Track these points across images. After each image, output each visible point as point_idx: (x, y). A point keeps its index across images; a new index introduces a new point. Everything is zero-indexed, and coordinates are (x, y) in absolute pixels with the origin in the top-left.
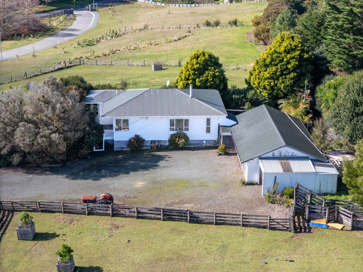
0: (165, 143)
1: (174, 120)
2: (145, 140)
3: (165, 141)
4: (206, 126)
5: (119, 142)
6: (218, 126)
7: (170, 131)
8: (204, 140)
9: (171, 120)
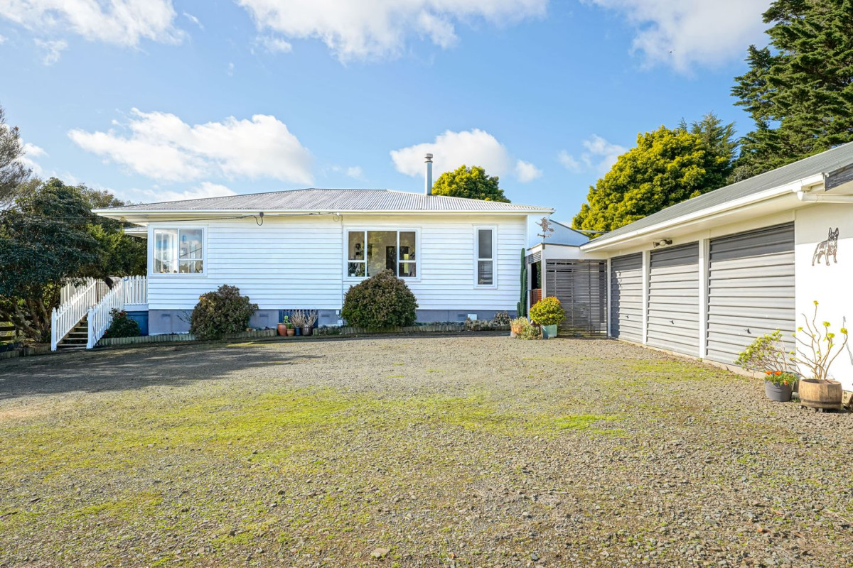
0: (331, 322)
1: (363, 233)
2: (261, 307)
3: (329, 314)
4: (476, 259)
5: (166, 314)
6: (520, 257)
7: (350, 275)
8: (473, 312)
9: (352, 235)
